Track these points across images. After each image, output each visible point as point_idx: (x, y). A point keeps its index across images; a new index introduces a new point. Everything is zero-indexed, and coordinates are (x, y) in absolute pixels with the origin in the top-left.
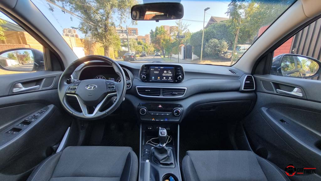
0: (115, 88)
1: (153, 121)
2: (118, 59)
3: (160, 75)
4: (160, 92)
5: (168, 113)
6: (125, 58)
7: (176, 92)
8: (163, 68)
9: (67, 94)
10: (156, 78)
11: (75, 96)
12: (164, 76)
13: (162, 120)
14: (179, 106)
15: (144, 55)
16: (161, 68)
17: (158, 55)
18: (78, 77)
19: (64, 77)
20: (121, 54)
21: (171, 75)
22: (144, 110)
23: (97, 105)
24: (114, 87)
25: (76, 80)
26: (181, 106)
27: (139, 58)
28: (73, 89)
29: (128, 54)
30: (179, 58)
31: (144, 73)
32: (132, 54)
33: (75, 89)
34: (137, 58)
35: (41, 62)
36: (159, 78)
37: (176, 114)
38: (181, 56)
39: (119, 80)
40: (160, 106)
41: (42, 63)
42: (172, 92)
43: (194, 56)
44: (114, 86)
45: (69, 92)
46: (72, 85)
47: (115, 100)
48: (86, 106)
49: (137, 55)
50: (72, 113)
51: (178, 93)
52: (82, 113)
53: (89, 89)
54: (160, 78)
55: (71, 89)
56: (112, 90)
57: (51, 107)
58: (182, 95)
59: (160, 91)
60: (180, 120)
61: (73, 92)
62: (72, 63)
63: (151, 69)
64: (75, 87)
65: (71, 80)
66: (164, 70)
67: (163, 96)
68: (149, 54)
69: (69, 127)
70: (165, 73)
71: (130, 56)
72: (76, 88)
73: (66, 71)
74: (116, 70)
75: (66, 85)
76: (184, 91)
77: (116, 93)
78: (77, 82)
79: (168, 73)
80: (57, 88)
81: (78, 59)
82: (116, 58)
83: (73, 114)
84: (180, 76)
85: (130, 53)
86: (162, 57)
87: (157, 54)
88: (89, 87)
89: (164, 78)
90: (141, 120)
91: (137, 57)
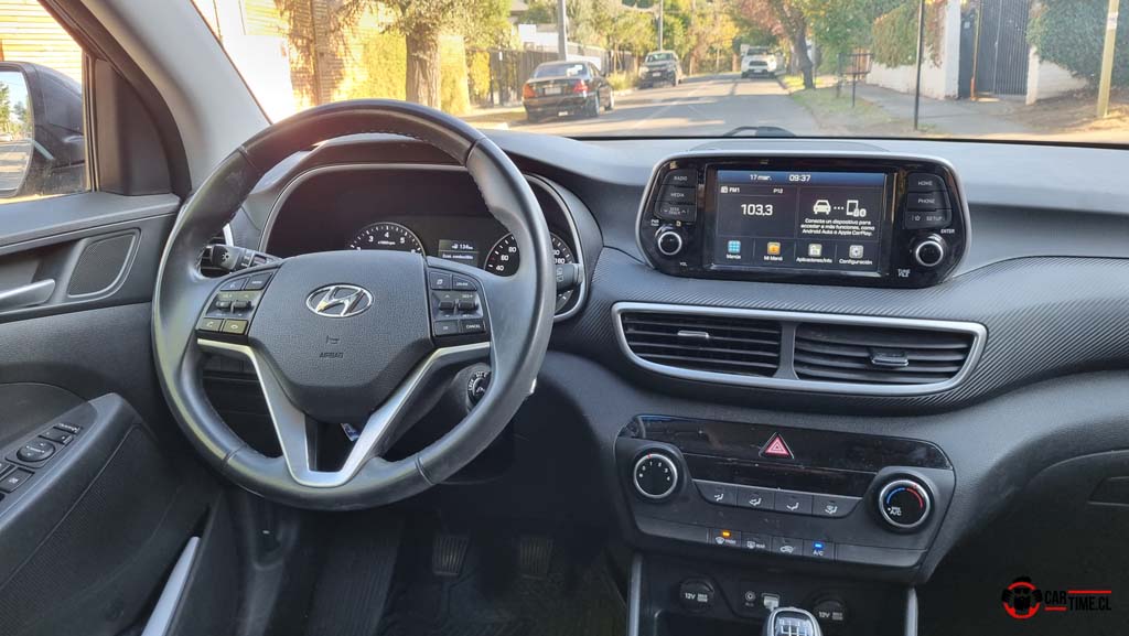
0: (480, 312)
1: (725, 548)
2: (491, 104)
3: (786, 225)
4: (777, 349)
5: (833, 502)
6: (536, 101)
7: (902, 352)
8: (806, 177)
9: (200, 341)
10: (754, 249)
11: (247, 350)
12: (815, 239)
13: (788, 549)
14: (920, 453)
15: (667, 78)
16: (795, 177)
17: (767, 76)
18: (259, 231)
19: (189, 238)
20: (510, 70)
21: (867, 230)
22: (665, 465)
23: (370, 414)
24: (476, 308)
25: (254, 253)
26: (935, 458)
27: (626, 93)
28: (237, 309)
29: (554, 71)
30: (924, 89)
31: (674, 211)
32: (583, 72)
33: (248, 307)
34: (614, 97)
35: (67, 140)
36: (774, 247)
37: (896, 511)
38: (940, 77)
39: (504, 258)
40: (777, 447)
41: (71, 148)
42: (868, 348)
43: (1042, 76)
44: (478, 301)
45: (211, 325)
46: (232, 286)
47: (473, 385)
48: (301, 419)
49: (616, 78)
50: (221, 454)
51: (911, 362)
52: (275, 463)
53: (326, 309)
54: (782, 252)
55: (227, 309)
56: (464, 322)
57: (108, 408)
58: (950, 375)
59: (778, 338)
60: (924, 556)
61: (235, 327)
62: (238, 150)
63: (724, 190)
64: (245, 297)
65: (224, 251)
66: (811, 193)
67: (802, 376)
68: (701, 66)
69: (195, 541)
70: (821, 216)
71: (572, 85)
72: (254, 304)
73: (203, 201)
74: (494, 194)
75: (200, 283)
76: (966, 351)
77: (486, 345)
78: (261, 265)
79: (842, 216)
80: (149, 299)
81: (273, 128)
82: (477, 99)
83: (230, 461)
84: (937, 241)
85: (572, 65)
86: (796, 83)
87: (758, 69)
88: (323, 304)
89: (815, 250)
90: (644, 535)
91: (616, 88)
